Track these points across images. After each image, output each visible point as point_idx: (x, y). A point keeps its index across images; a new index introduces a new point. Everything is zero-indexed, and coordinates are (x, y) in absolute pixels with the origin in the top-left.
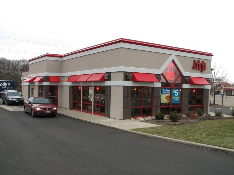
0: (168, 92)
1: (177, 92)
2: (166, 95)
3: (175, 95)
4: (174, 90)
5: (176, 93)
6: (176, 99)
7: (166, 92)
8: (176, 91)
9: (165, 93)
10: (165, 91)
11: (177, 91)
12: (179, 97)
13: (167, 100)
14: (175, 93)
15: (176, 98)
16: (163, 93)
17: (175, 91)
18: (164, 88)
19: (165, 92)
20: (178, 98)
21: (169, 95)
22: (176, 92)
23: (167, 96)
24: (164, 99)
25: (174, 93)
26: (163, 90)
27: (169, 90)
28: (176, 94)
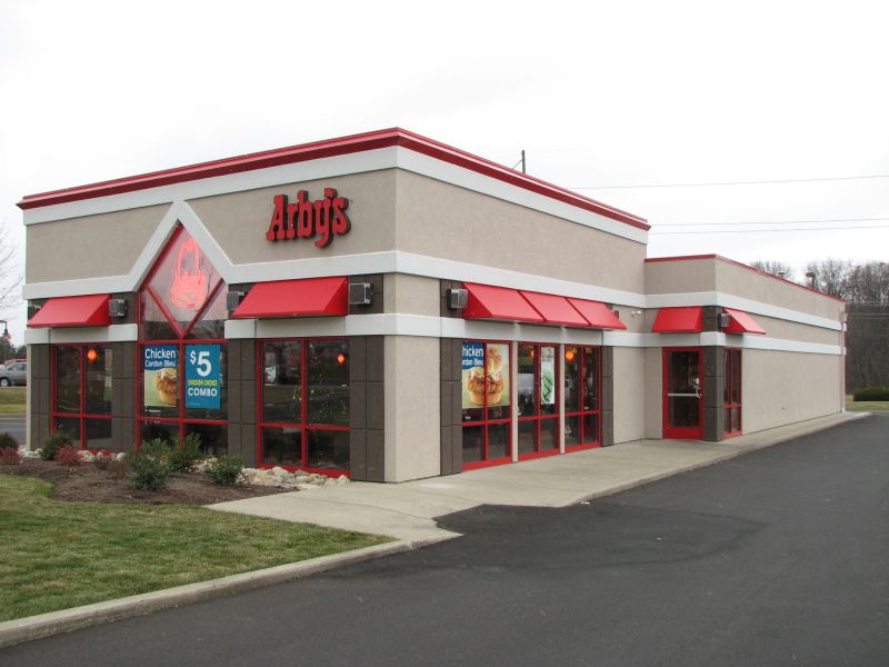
0: (170, 360)
1: (204, 358)
2: (163, 372)
3: (199, 370)
4: (193, 352)
5: (201, 362)
6: (205, 389)
7: (163, 360)
8: (202, 354)
9: (157, 364)
10: (156, 354)
11: (207, 354)
12: (213, 383)
13: (166, 392)
14: (196, 365)
15: (203, 387)
16: (151, 364)
17: (197, 356)
18: (152, 346)
19: (158, 360)
20: (211, 387)
21: (173, 374)
22: (202, 359)
23: (165, 378)
24: (155, 389)
25: (193, 362)
26: (149, 354)
27: (171, 353)
28: (204, 367)
